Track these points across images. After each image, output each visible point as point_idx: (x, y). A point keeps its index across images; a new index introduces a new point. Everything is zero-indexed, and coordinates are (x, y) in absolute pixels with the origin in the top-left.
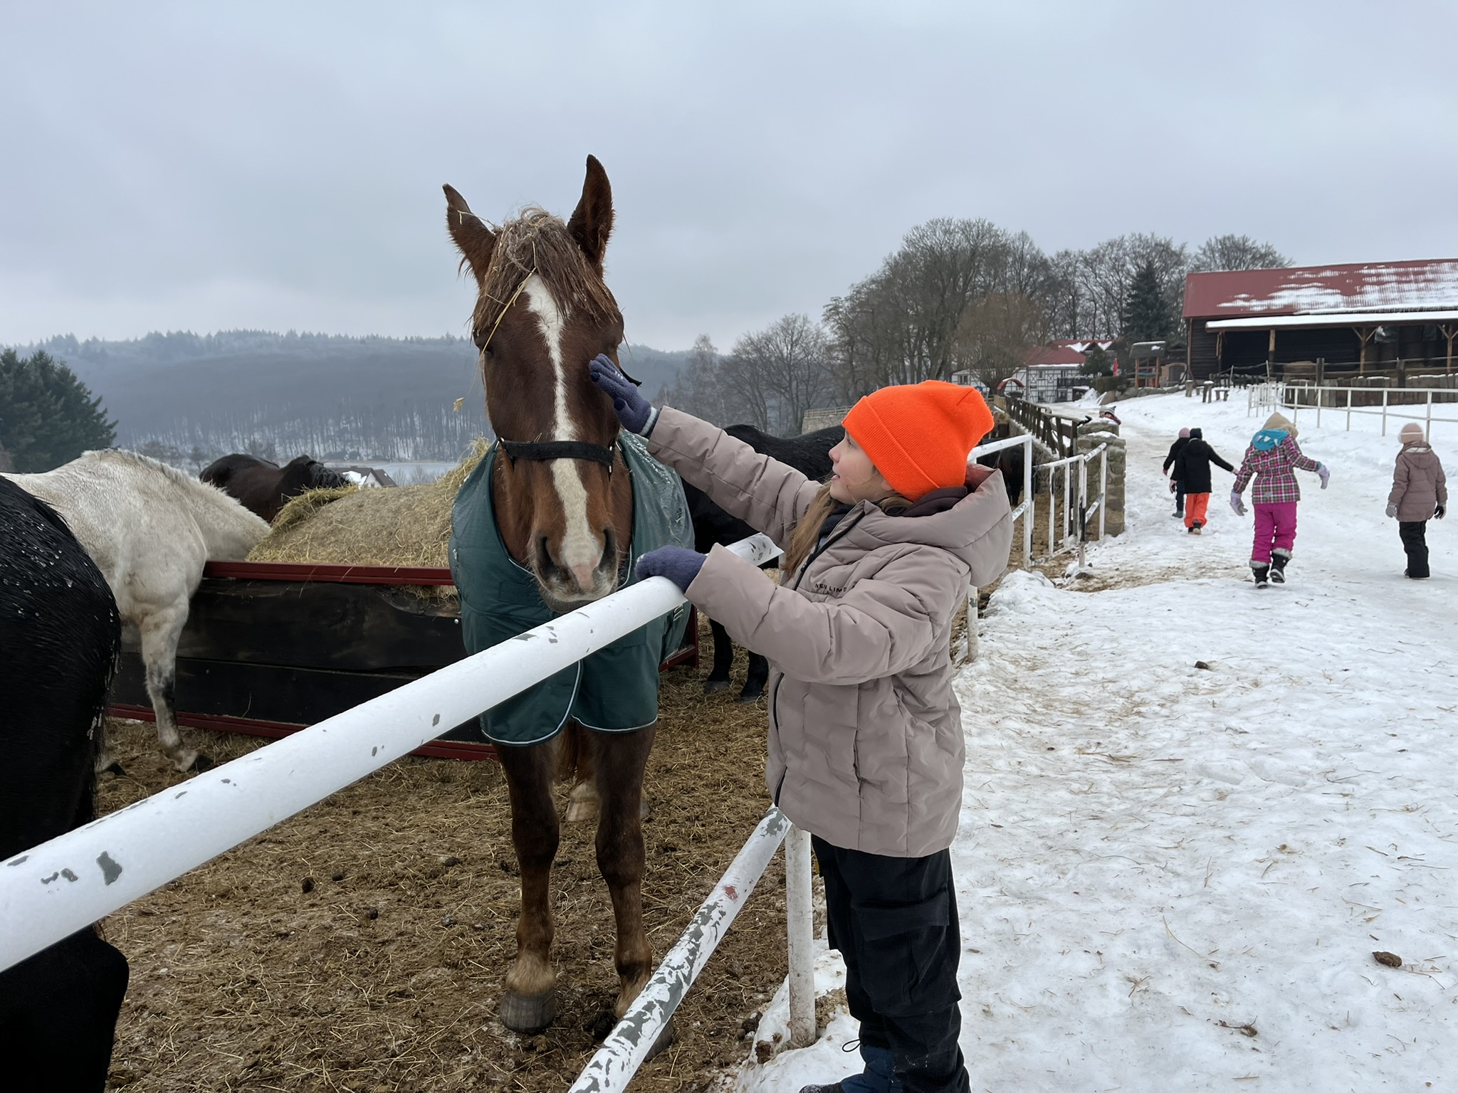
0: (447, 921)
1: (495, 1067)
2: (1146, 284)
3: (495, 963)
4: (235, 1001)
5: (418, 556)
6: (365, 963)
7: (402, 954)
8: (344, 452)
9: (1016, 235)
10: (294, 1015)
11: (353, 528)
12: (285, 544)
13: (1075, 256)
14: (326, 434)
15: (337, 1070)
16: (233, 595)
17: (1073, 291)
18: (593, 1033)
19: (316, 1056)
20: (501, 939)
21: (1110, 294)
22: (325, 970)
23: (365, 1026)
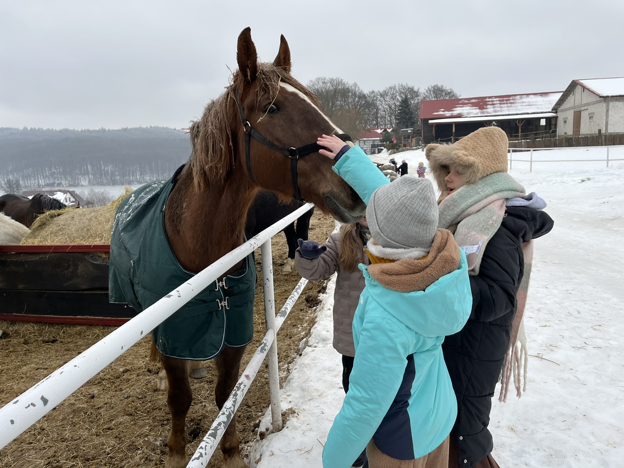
0: (126, 396)
1: (152, 454)
2: (405, 104)
3: (148, 412)
4: (36, 438)
5: (102, 239)
6: (92, 417)
7: (107, 412)
8: (54, 183)
9: (352, 84)
10: (63, 441)
11: (70, 228)
12: (38, 236)
13: (376, 93)
14: (44, 175)
15: (85, 462)
16: (15, 260)
17: (376, 107)
18: (192, 436)
19: (75, 457)
20: (150, 402)
21: (391, 109)
22: (74, 422)
23: (95, 444)
